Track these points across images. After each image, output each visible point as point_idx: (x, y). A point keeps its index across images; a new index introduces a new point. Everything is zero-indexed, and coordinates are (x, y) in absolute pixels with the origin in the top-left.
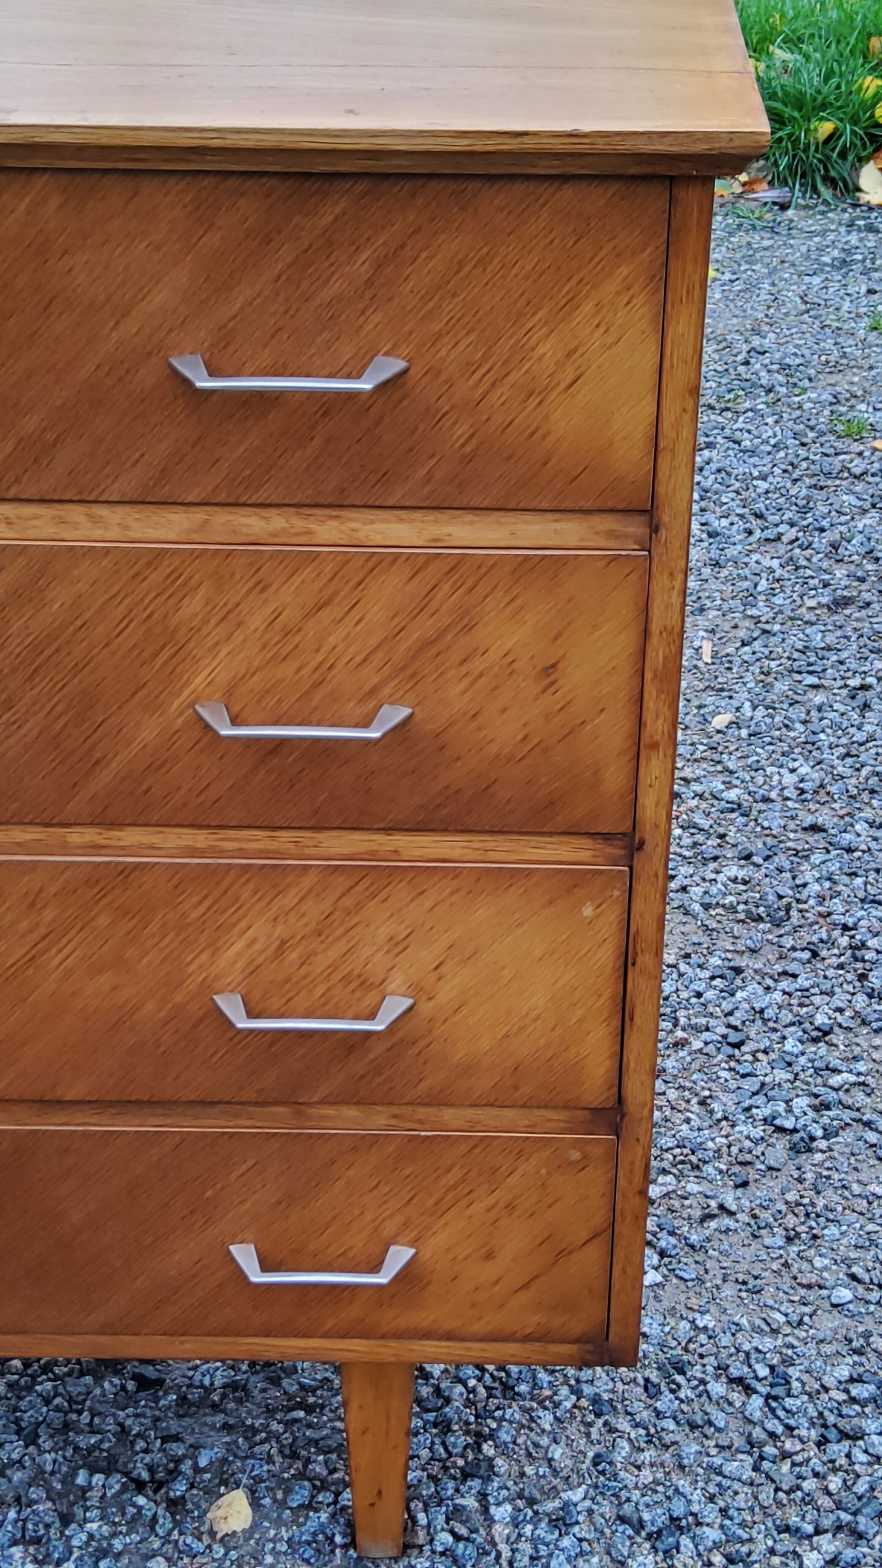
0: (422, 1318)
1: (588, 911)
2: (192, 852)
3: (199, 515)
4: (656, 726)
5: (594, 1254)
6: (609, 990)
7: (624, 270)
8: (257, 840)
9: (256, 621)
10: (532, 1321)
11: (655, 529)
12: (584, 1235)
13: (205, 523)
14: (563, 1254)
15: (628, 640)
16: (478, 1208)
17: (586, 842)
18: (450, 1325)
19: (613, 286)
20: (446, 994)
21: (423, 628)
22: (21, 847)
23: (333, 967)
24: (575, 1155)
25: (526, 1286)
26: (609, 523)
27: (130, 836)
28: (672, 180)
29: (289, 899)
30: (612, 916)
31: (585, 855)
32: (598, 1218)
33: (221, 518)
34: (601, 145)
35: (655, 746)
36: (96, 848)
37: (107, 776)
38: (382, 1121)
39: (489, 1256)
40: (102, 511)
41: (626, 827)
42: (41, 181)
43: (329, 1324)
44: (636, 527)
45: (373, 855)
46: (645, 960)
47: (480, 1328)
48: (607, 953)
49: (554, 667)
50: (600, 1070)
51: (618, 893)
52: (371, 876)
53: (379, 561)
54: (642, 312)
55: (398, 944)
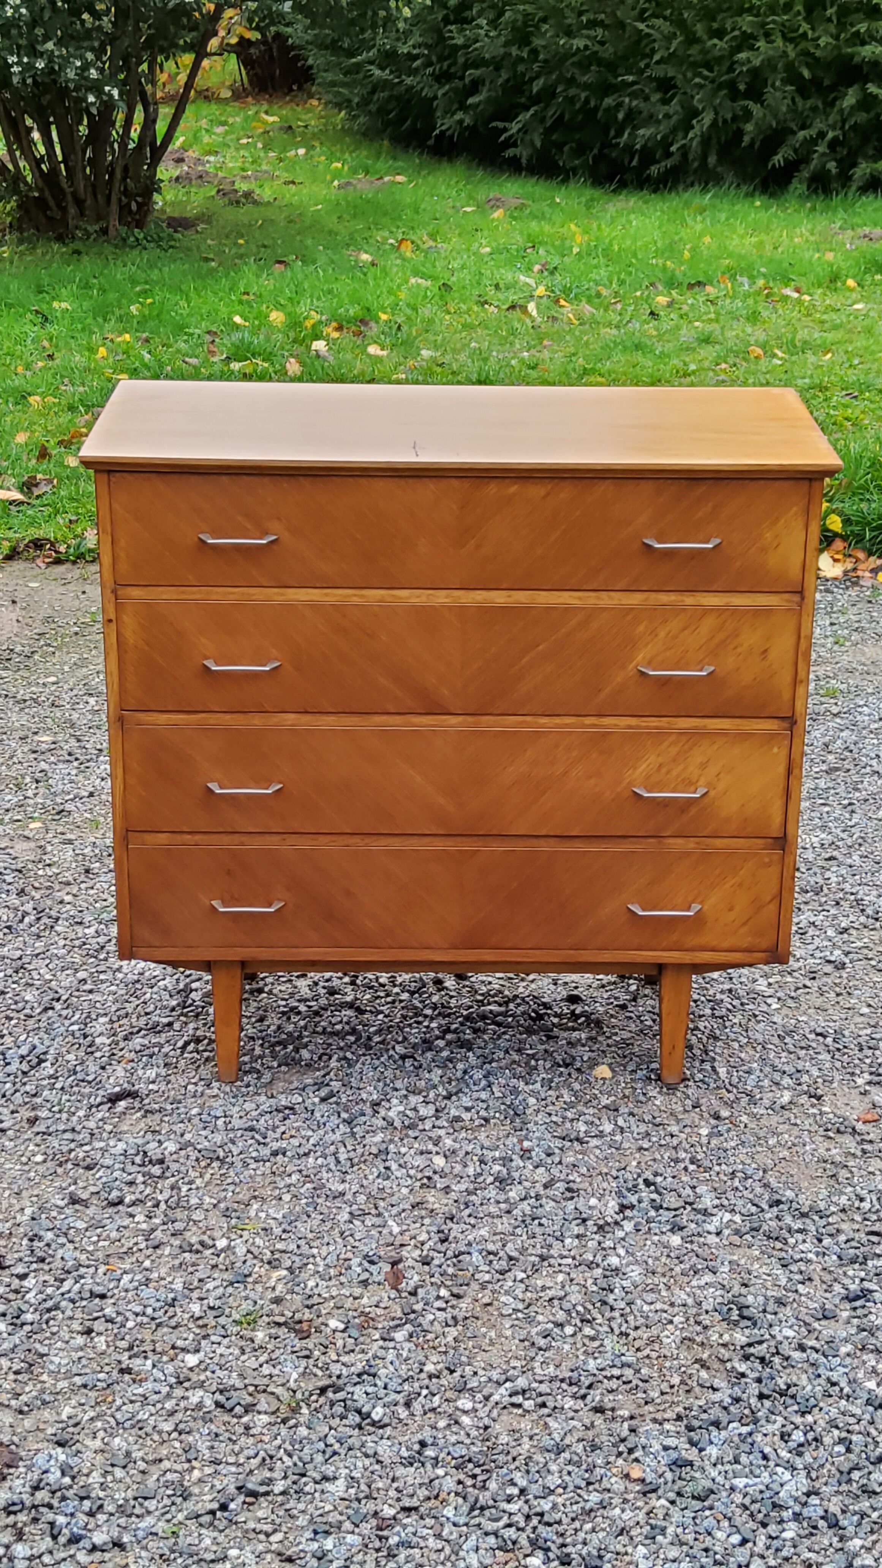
0: (703, 940)
1: (775, 750)
2: (630, 727)
3: (646, 595)
4: (801, 674)
5: (773, 907)
6: (782, 784)
7: (795, 509)
8: (654, 722)
9: (662, 634)
10: (746, 942)
11: (803, 598)
12: (769, 898)
13: (647, 599)
14: (760, 908)
15: (793, 640)
16: (727, 886)
17: (776, 721)
18: (714, 943)
19: (791, 515)
20: (721, 787)
21: (721, 636)
22: (567, 725)
23: (678, 776)
25: (745, 924)
26: (786, 596)
27: (609, 721)
28: (810, 480)
29: (665, 746)
30: (785, 752)
31: (775, 727)
32: (775, 890)
33: (653, 595)
34: (790, 468)
35: (801, 682)
36: (594, 726)
37: (603, 695)
38: (692, 845)
39: (731, 910)
40: (612, 594)
41: (790, 715)
42: (608, 482)
43: (665, 944)
44: (796, 598)
45: (696, 728)
46: (796, 771)
47: (725, 945)
48: (781, 769)
49: (766, 651)
50: (778, 819)
51: (787, 742)
52: (695, 736)
53: (706, 611)
54: (800, 523)
55: (704, 766)
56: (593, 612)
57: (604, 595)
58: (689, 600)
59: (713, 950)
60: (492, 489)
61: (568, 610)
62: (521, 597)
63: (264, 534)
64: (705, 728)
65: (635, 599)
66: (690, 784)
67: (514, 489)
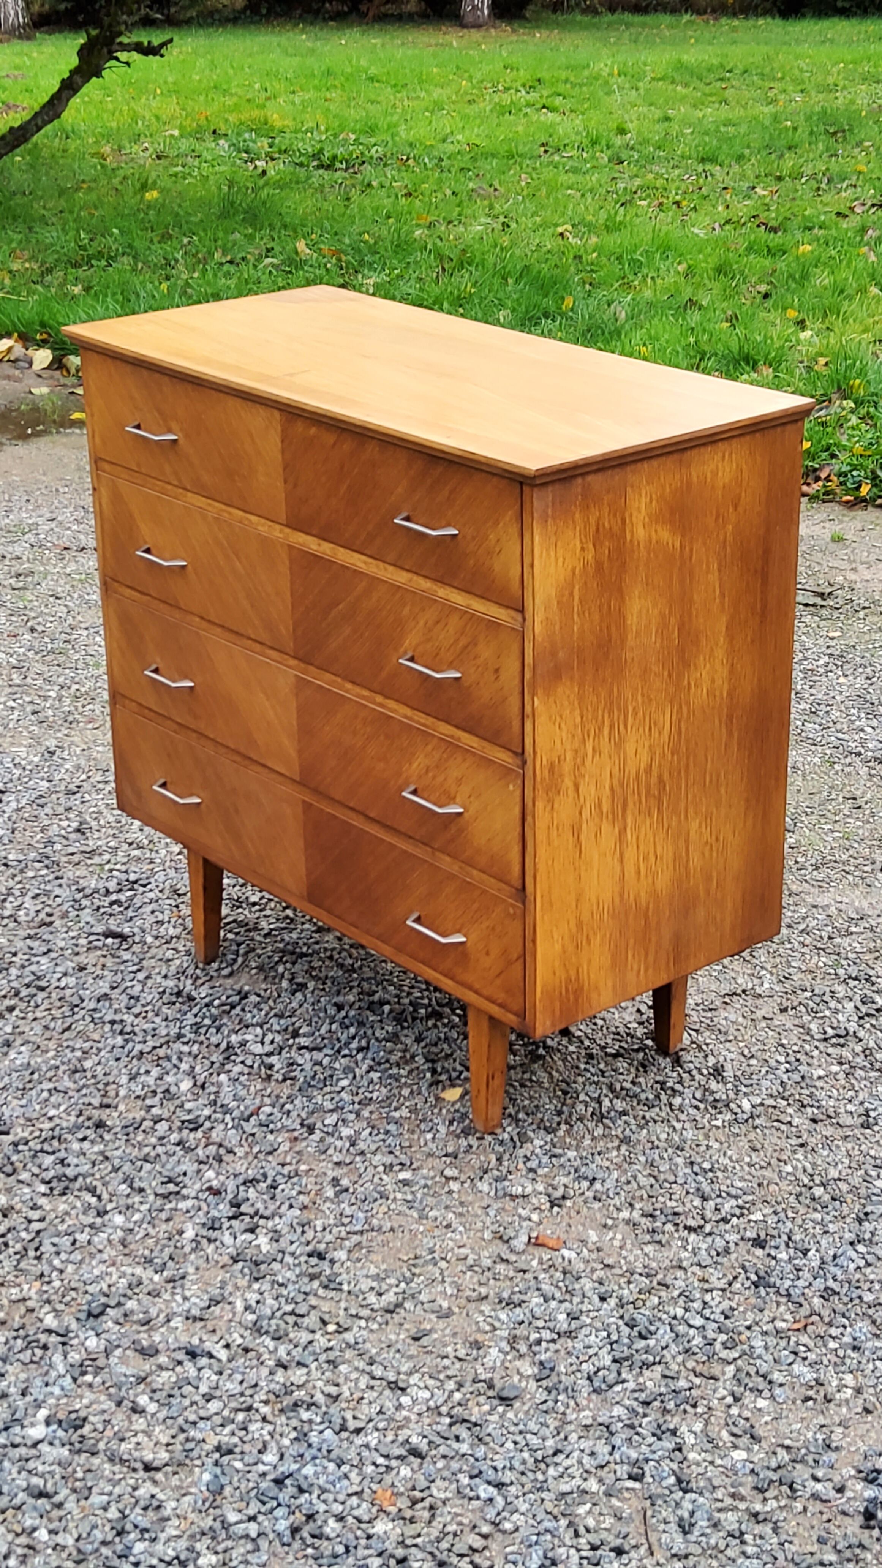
1: (511, 787)
2: (406, 717)
3: (410, 575)
4: (527, 709)
5: (519, 966)
6: (518, 829)
7: (510, 513)
8: (422, 718)
9: (422, 623)
10: (501, 996)
11: (525, 620)
12: (515, 956)
13: (410, 579)
14: (510, 963)
15: (517, 664)
16: (484, 926)
17: (509, 754)
18: (477, 986)
19: (507, 518)
20: (472, 811)
21: (464, 641)
22: (363, 697)
23: (441, 785)
24: (511, 911)
25: (499, 975)
26: (512, 613)
27: (391, 704)
28: (521, 485)
29: (430, 747)
30: (518, 793)
31: (510, 760)
32: (520, 949)
33: (415, 578)
34: (501, 465)
35: (527, 716)
36: (381, 705)
37: (384, 674)
38: (455, 867)
39: (487, 953)
40: (386, 566)
41: (521, 751)
42: (373, 443)
44: (519, 617)
45: (452, 737)
46: (529, 819)
47: (485, 992)
48: (517, 810)
49: (497, 671)
50: (516, 869)
51: (519, 782)
52: (452, 747)
53: (453, 609)
54: (514, 530)
55: (459, 781)
56: (375, 581)
57: (381, 564)
58: (443, 592)
59: (476, 992)
60: (299, 426)
61: (357, 573)
62: (325, 549)
63: (170, 431)
64: (459, 739)
65: (401, 577)
66: (451, 800)
67: (313, 431)
